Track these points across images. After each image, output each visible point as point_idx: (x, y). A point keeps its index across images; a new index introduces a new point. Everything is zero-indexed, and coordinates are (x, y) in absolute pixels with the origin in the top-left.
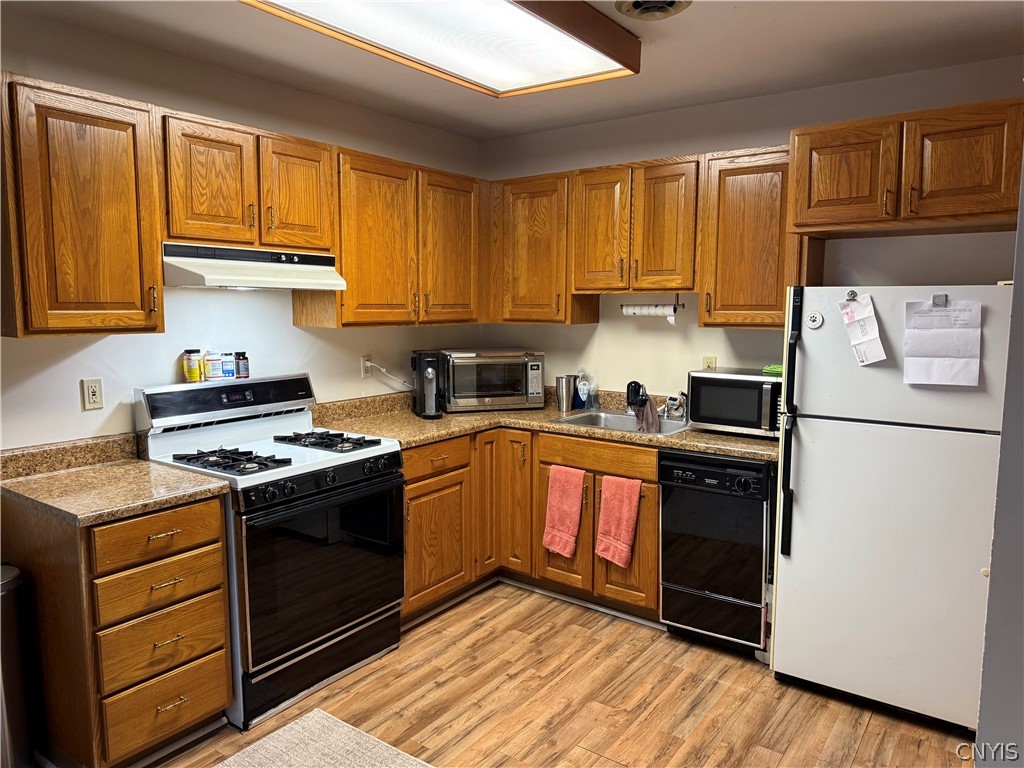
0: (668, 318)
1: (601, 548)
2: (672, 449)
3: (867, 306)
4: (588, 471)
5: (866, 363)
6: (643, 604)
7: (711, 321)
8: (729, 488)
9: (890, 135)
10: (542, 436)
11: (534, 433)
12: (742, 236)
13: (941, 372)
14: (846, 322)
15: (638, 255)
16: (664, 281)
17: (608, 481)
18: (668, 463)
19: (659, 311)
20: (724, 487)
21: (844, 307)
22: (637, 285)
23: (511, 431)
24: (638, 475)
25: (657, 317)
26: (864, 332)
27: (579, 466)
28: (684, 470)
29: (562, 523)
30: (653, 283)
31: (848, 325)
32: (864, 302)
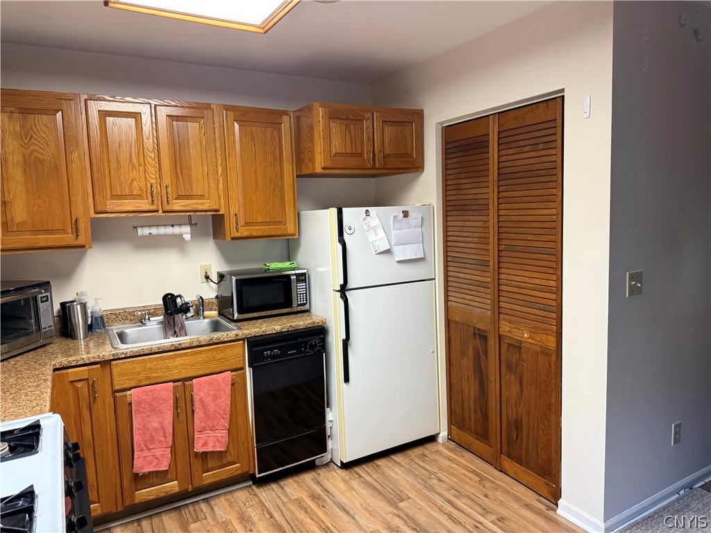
0: (184, 236)
1: (200, 444)
2: (255, 336)
3: (376, 218)
4: (174, 381)
5: (378, 252)
6: (239, 472)
7: (238, 235)
8: (304, 352)
9: (368, 118)
10: (116, 365)
11: (106, 363)
12: (255, 171)
13: (411, 252)
14: (366, 228)
15: (167, 181)
16: (195, 204)
17: (199, 383)
18: (258, 349)
19: (177, 230)
20: (301, 352)
21: (364, 219)
22: (168, 208)
23: (70, 370)
24: (226, 368)
25: (174, 235)
26: (376, 234)
27: (165, 380)
28: (272, 350)
29: (152, 440)
30: (185, 206)
31: (368, 230)
32: (374, 216)
